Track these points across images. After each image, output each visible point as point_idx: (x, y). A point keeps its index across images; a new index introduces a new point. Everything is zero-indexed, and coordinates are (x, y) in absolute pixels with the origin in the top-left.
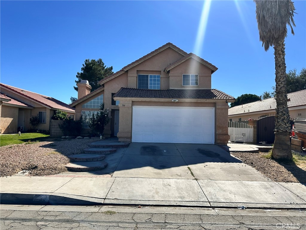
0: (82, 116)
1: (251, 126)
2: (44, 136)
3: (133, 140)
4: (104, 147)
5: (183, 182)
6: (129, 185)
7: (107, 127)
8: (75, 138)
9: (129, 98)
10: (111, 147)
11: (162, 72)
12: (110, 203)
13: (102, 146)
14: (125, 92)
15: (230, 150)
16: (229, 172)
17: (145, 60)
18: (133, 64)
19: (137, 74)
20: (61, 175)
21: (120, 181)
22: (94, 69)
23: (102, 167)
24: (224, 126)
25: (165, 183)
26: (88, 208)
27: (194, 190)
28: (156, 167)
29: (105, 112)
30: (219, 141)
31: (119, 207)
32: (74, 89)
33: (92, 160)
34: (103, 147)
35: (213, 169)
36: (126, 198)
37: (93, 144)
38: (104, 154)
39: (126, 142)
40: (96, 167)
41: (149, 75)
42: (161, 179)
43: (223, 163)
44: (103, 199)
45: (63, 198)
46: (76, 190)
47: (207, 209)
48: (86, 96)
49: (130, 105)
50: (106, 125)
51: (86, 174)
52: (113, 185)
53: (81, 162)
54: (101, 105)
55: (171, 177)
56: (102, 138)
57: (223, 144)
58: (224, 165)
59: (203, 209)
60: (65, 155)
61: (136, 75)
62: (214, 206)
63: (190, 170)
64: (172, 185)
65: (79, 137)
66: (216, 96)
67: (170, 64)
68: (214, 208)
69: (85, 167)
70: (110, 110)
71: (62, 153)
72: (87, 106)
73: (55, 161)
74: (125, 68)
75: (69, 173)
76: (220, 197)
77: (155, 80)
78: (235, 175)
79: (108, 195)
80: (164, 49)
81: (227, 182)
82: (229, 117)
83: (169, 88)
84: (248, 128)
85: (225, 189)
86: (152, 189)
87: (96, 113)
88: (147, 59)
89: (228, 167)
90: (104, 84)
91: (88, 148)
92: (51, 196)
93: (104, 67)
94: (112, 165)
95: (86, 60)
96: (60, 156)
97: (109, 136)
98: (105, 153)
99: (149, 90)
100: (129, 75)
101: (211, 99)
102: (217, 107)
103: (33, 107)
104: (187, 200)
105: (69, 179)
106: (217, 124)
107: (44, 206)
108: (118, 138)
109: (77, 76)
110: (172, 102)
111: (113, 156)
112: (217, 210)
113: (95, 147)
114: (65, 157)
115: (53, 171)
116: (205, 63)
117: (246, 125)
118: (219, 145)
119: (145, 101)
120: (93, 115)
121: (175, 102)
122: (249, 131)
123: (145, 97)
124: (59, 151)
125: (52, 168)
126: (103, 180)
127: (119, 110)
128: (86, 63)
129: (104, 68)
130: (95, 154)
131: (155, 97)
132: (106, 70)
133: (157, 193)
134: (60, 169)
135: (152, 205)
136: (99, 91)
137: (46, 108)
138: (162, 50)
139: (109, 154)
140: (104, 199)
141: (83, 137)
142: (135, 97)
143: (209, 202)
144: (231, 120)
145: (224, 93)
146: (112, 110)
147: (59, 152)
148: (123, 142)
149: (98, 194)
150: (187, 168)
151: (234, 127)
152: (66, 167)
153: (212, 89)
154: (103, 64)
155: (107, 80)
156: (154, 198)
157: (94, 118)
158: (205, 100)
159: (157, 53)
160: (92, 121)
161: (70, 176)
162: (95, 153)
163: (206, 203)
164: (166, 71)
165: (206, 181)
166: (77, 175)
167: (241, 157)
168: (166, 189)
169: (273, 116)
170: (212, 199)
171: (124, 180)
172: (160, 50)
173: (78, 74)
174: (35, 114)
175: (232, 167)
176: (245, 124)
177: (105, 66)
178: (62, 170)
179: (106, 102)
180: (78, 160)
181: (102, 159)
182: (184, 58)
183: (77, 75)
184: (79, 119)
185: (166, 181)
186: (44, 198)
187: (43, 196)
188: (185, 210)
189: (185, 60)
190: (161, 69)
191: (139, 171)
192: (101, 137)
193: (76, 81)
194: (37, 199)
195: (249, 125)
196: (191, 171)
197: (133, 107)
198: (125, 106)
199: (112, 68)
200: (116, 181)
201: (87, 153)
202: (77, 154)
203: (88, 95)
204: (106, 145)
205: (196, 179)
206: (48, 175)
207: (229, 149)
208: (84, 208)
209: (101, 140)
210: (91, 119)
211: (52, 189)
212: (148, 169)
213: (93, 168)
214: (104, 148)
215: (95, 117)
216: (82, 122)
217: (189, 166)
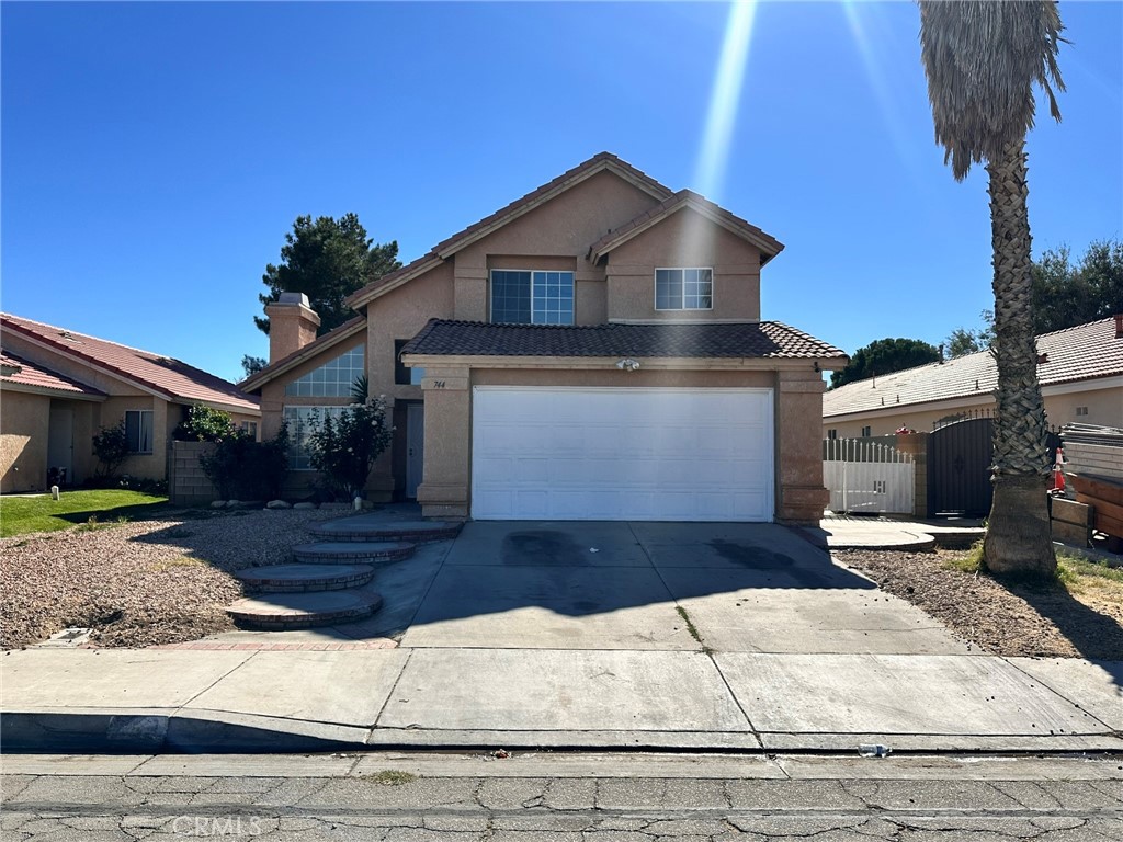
0: (285, 426)
1: (905, 453)
2: (149, 500)
3: (477, 513)
4: (368, 538)
5: (660, 664)
6: (461, 676)
7: (378, 466)
8: (260, 507)
9: (458, 359)
10: (395, 538)
11: (581, 260)
12: (394, 743)
13: (360, 535)
14: (446, 335)
15: (831, 541)
16: (830, 621)
17: (517, 216)
18: (471, 233)
19: (488, 267)
20: (208, 642)
21: (428, 663)
22: (329, 252)
23: (362, 611)
24: (809, 456)
25: (595, 665)
26: (312, 762)
27: (700, 691)
28: (561, 610)
29: (372, 410)
30: (789, 513)
31: (425, 755)
32: (255, 326)
33: (328, 586)
34: (364, 539)
35: (769, 613)
36: (450, 723)
37: (328, 527)
38: (370, 564)
39: (452, 519)
40: (338, 613)
41: (533, 272)
42: (578, 653)
43: (806, 592)
44: (368, 727)
45: (219, 726)
46: (265, 696)
47: (749, 758)
48: (300, 353)
49: (465, 384)
50: (375, 458)
51: (301, 638)
52: (405, 675)
53: (284, 593)
54: (357, 385)
55: (615, 645)
56: (362, 505)
57: (804, 522)
58: (809, 597)
59: (735, 759)
60: (225, 571)
61: (484, 274)
62: (773, 747)
63: (686, 617)
64: (622, 674)
65: (276, 503)
66: (776, 348)
67: (609, 231)
68: (772, 753)
69: (299, 613)
70: (392, 403)
71: (214, 562)
72: (305, 388)
73: (188, 592)
74: (444, 245)
75: (238, 635)
76: (795, 715)
77: (553, 291)
78: (850, 634)
79: (386, 714)
80: (587, 177)
81: (820, 660)
82: (825, 421)
83: (607, 319)
84: (895, 461)
85: (812, 684)
86: (546, 687)
87: (336, 414)
88: (523, 213)
89: (825, 604)
90: (365, 307)
91: (309, 542)
92: (172, 720)
93: (366, 242)
94: (398, 605)
95: (300, 221)
96: (204, 572)
97: (388, 498)
98: (372, 560)
99: (532, 326)
100: (458, 272)
101: (761, 357)
102: (782, 389)
103: (103, 394)
104: (673, 728)
105: (240, 656)
106: (783, 449)
107: (149, 757)
108: (421, 507)
109: (266, 280)
110: (618, 371)
111: (401, 570)
112: (783, 762)
113: (336, 538)
114: (225, 578)
115: (180, 627)
116: (738, 227)
117: (889, 451)
118: (790, 527)
119: (517, 367)
120: (328, 421)
121: (629, 369)
122: (900, 474)
123: (520, 352)
124: (200, 553)
125: (177, 618)
126: (367, 658)
127: (422, 402)
128: (297, 232)
129: (367, 247)
130: (337, 564)
131: (554, 353)
132: (374, 254)
133: (566, 702)
134: (205, 621)
135: (546, 749)
136: (347, 333)
137: (152, 396)
138: (579, 181)
139: (386, 564)
140: (372, 728)
141: (292, 501)
142: (482, 352)
143: (757, 734)
144: (833, 434)
145: (806, 337)
146: (397, 401)
147: (202, 558)
148: (440, 518)
149: (347, 710)
150: (676, 612)
151: (844, 460)
152: (229, 614)
153: (765, 323)
154: (363, 234)
155: (376, 291)
156: (556, 722)
157: (331, 434)
158: (736, 364)
159: (559, 192)
160: (322, 444)
161: (244, 647)
162: (334, 559)
163: (743, 737)
164: (593, 255)
165: (745, 655)
166: (268, 644)
167: (871, 569)
168: (600, 689)
169: (986, 416)
170: (765, 720)
171: (444, 658)
172: (572, 180)
173: (270, 269)
174: (113, 419)
175: (835, 605)
176: (883, 449)
177: (371, 241)
178: (214, 625)
179: (375, 373)
180: (272, 589)
181: (362, 584)
182: (661, 208)
183: (267, 274)
184: (275, 438)
185: (598, 659)
186: (148, 729)
187: (143, 722)
188: (667, 764)
189: (665, 216)
190: (579, 250)
191: (498, 624)
192: (357, 500)
193: (261, 295)
194: (123, 734)
195: (898, 451)
196: (688, 622)
197: (474, 390)
198: (447, 388)
199: (394, 248)
200: (416, 662)
201: (304, 563)
202: (269, 564)
203: (308, 348)
204: (377, 530)
205: (709, 652)
206: (163, 643)
207: (828, 538)
208: (296, 761)
209: (357, 513)
210: (321, 435)
211: (178, 696)
212: (533, 619)
213: (330, 615)
214: (367, 541)
215: (335, 430)
216: (285, 448)
217: (683, 603)
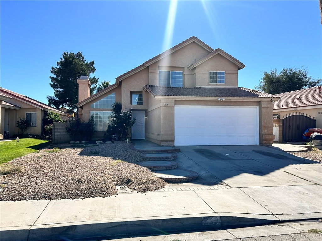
3: (176, 143)
9: (172, 97)
17: (169, 54)
21: (251, 193)
22: (76, 63)
24: (269, 126)
32: (50, 86)
39: (170, 146)
41: (171, 71)
56: (129, 142)
57: (268, 145)
61: (158, 71)
63: (292, 174)
65: (99, 141)
72: (97, 105)
77: (177, 77)
80: (189, 43)
83: (196, 86)
95: (65, 54)
100: (150, 71)
101: (257, 97)
102: (263, 106)
103: (19, 107)
106: (263, 124)
109: (52, 72)
110: (219, 101)
121: (221, 100)
122: (275, 130)
128: (64, 57)
129: (84, 62)
131: (199, 95)
132: (87, 65)
138: (187, 44)
142: (178, 95)
148: (167, 145)
154: (83, 58)
159: (181, 48)
164: (191, 67)
171: (253, 191)
172: (184, 44)
173: (53, 68)
182: (211, 54)
183: (52, 70)
184: (89, 122)
186: (215, 221)
189: (213, 56)
190: (185, 65)
192: (127, 140)
193: (50, 77)
194: (207, 223)
195: (275, 124)
196: (295, 176)
197: (175, 106)
205: (318, 184)
206: (158, 189)
